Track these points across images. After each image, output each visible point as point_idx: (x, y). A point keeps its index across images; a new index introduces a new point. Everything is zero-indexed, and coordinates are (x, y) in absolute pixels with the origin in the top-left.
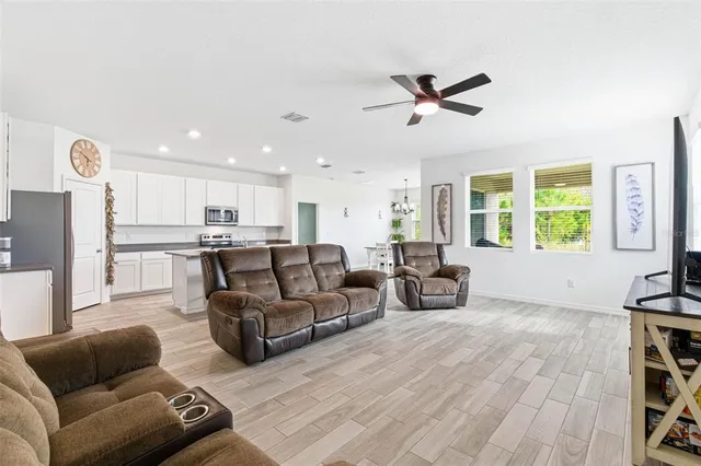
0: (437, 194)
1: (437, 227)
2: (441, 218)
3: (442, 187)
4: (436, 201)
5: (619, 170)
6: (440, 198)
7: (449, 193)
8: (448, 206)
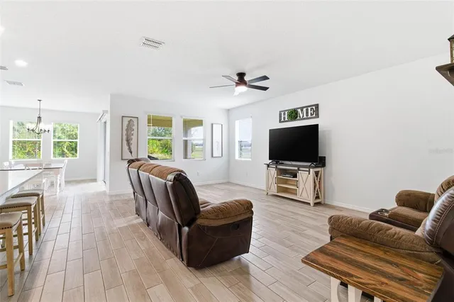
0: (126, 123)
1: (126, 147)
2: (128, 141)
3: (130, 119)
4: (125, 127)
5: (214, 125)
6: (128, 126)
7: (135, 123)
8: (135, 132)
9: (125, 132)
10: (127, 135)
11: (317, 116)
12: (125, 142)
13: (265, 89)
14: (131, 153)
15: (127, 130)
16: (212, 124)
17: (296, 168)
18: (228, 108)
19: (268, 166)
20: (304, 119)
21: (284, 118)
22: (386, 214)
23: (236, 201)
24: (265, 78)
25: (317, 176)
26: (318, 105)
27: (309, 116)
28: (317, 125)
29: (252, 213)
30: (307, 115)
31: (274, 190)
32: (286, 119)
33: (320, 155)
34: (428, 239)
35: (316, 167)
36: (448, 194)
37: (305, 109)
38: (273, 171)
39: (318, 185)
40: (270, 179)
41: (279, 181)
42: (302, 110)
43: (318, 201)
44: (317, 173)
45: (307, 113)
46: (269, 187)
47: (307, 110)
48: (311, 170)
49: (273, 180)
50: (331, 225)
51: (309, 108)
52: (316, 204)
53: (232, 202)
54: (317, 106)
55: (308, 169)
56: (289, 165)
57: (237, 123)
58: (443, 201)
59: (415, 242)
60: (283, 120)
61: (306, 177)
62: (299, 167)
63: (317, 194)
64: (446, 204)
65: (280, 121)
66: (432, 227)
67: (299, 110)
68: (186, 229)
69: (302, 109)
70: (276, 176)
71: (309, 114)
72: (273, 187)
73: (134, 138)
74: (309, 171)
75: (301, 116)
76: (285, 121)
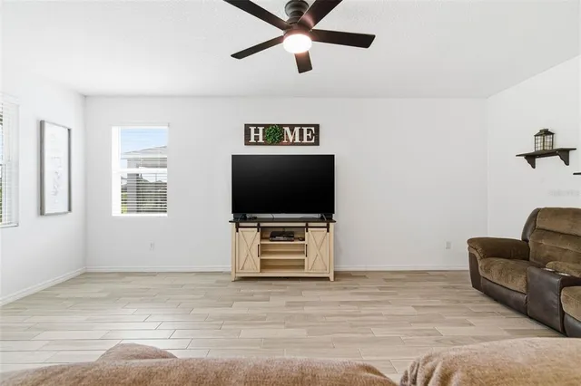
11: (317, 143)
16: (42, 124)
17: (304, 224)
18: (84, 90)
19: (237, 224)
20: (294, 144)
21: (257, 138)
26: (318, 125)
27: (305, 141)
28: (333, 156)
30: (301, 139)
31: (253, 269)
37: (297, 129)
38: (251, 235)
42: (292, 130)
45: (301, 135)
46: (239, 266)
47: (301, 131)
48: (332, 224)
49: (251, 251)
51: (305, 129)
54: (317, 128)
55: (325, 224)
60: (252, 140)
61: (321, 237)
62: (307, 221)
67: (287, 129)
69: (292, 127)
70: (257, 242)
71: (305, 138)
72: (250, 264)
74: (328, 227)
75: (291, 139)
76: (257, 144)
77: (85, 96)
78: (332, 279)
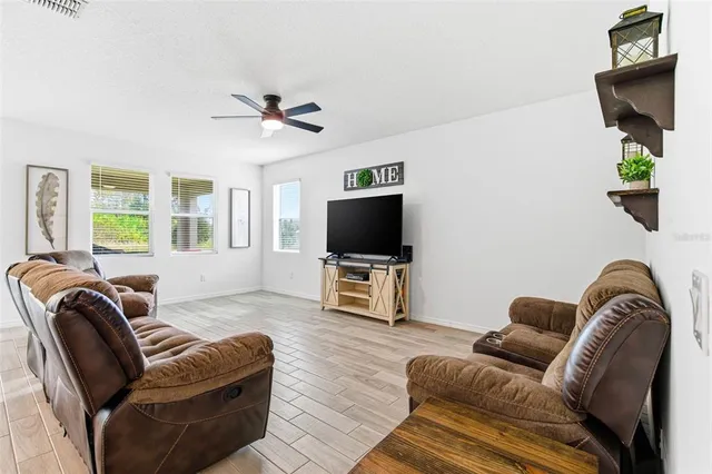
0: (36, 180)
1: (37, 229)
2: (42, 217)
3: (45, 172)
4: (35, 188)
5: (234, 191)
6: (42, 186)
7: (62, 181)
8: (60, 200)
9: (34, 199)
10: (41, 204)
11: (401, 181)
12: (35, 220)
13: (317, 129)
14: (51, 241)
15: (40, 194)
16: (231, 190)
17: (368, 265)
18: (261, 162)
19: (325, 262)
20: (382, 185)
21: (352, 183)
22: (498, 342)
23: (237, 339)
24: (313, 107)
25: (399, 277)
26: (402, 163)
27: (390, 181)
28: (401, 195)
29: (272, 359)
30: (387, 180)
31: (334, 302)
32: (355, 186)
33: (404, 243)
34: (569, 400)
35: (399, 262)
36: (601, 317)
37: (383, 170)
38: (333, 270)
39: (400, 292)
40: (328, 284)
41: (343, 286)
42: (379, 172)
43: (401, 316)
44: (399, 273)
45: (386, 175)
46: (325, 298)
47: (387, 171)
48: (391, 267)
49: (332, 286)
50: (411, 377)
51: (390, 169)
52: (398, 322)
53: (226, 342)
54: (401, 165)
55: (385, 267)
56: (359, 261)
57: (276, 188)
58: (594, 330)
59: (548, 405)
60: (349, 186)
61: (383, 279)
62: (372, 262)
63: (400, 306)
64: (599, 335)
65: (346, 189)
66: (576, 378)
67: (375, 171)
68: (103, 417)
69: (379, 169)
70: (336, 278)
71: (390, 178)
72: (332, 297)
73: (59, 210)
74: (388, 270)
75: (378, 180)
76: (353, 189)
77: (262, 166)
78: (391, 324)
